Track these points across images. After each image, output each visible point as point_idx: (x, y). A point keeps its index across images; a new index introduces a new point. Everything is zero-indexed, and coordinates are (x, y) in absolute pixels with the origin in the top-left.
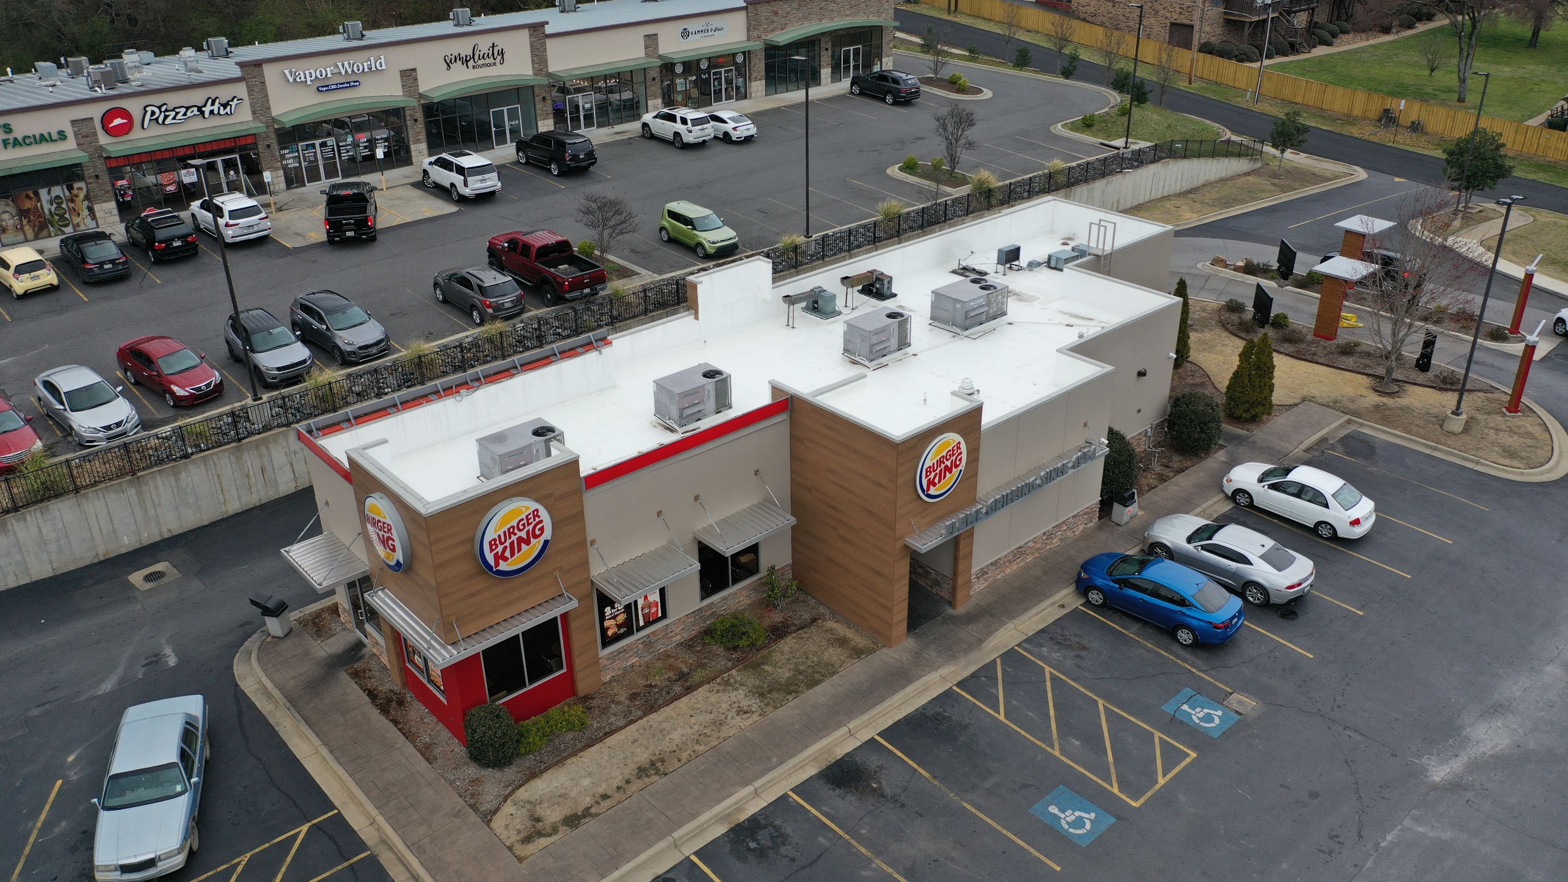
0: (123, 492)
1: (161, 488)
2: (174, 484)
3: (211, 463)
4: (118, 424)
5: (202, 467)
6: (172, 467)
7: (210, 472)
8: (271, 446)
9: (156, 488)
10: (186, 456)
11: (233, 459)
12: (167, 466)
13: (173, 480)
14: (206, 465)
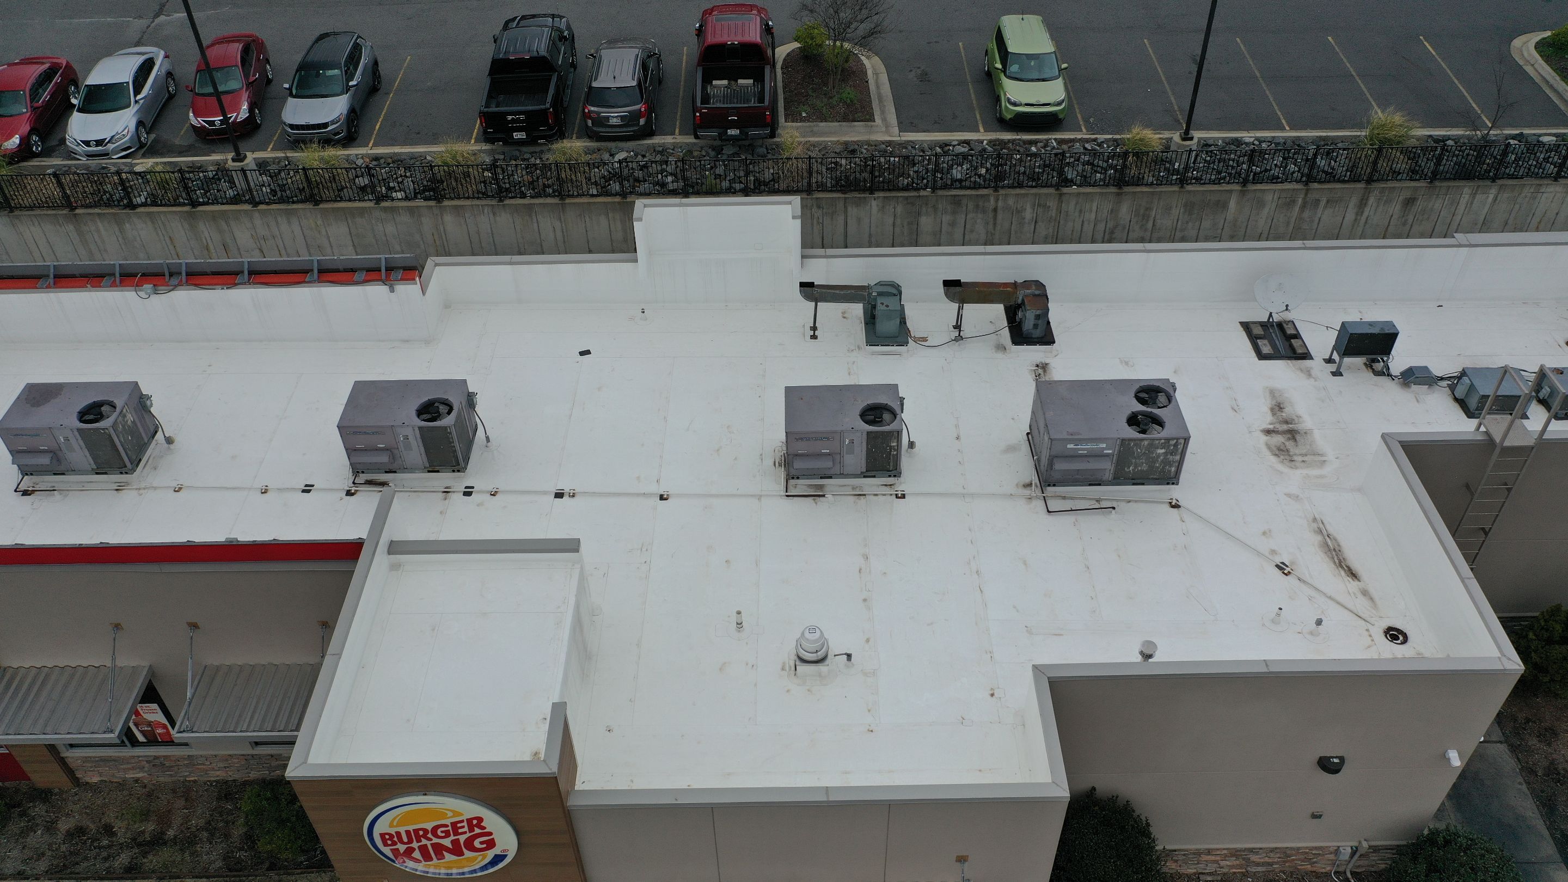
0: (61, 226)
1: (103, 232)
2: (118, 233)
3: (160, 222)
4: (99, 143)
5: (149, 223)
6: (114, 214)
7: (159, 232)
8: (232, 223)
9: (98, 231)
10: (132, 206)
11: (186, 226)
12: (107, 211)
13: (117, 229)
14: (153, 223)
